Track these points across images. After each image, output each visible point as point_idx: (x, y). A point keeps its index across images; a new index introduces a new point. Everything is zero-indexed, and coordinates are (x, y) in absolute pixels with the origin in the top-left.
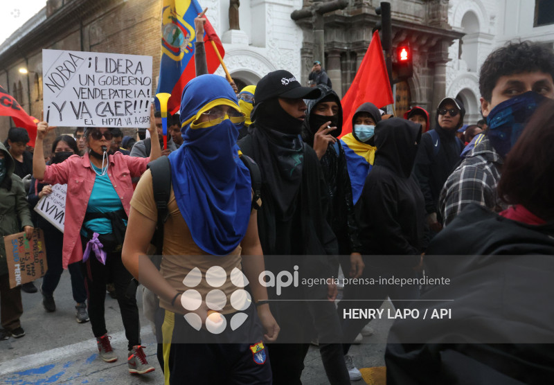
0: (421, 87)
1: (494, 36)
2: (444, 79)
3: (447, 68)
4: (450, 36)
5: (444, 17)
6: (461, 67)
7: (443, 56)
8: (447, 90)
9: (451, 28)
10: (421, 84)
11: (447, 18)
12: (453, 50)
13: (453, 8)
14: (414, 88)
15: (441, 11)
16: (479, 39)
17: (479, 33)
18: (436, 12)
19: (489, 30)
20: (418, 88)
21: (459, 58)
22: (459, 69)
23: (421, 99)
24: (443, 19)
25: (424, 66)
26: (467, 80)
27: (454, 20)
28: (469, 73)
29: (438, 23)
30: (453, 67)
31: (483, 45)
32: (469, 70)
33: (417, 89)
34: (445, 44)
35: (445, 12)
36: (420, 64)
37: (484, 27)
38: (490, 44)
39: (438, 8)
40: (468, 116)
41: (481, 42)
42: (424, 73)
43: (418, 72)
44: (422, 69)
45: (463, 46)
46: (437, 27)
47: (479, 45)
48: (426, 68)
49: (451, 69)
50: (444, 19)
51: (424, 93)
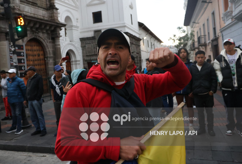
0: (49, 49)
1: (79, 27)
2: (59, 45)
3: (60, 40)
4: (59, 25)
5: (56, 17)
6: (67, 40)
7: (58, 34)
8: (61, 51)
9: (60, 22)
10: (49, 48)
11: (58, 18)
12: (62, 32)
13: (60, 14)
14: (46, 49)
15: (55, 15)
16: (73, 28)
17: (72, 25)
18: (52, 15)
19: (77, 24)
20: (48, 50)
21: (66, 36)
22: (66, 41)
23: (50, 55)
24: (55, 18)
25: (49, 39)
26: (70, 46)
27: (61, 19)
28: (71, 42)
29: (54, 20)
30: (63, 40)
31: (75, 31)
32: (71, 41)
33: (47, 50)
34: (58, 29)
35: (56, 15)
36: (48, 38)
37: (74, 23)
38: (78, 30)
39: (53, 13)
40: (72, 61)
41: (74, 29)
42: (50, 42)
43: (47, 42)
44: (49, 41)
45: (67, 31)
46: (53, 21)
47: (73, 30)
48: (51, 40)
49: (62, 41)
50: (56, 18)
51: (51, 52)
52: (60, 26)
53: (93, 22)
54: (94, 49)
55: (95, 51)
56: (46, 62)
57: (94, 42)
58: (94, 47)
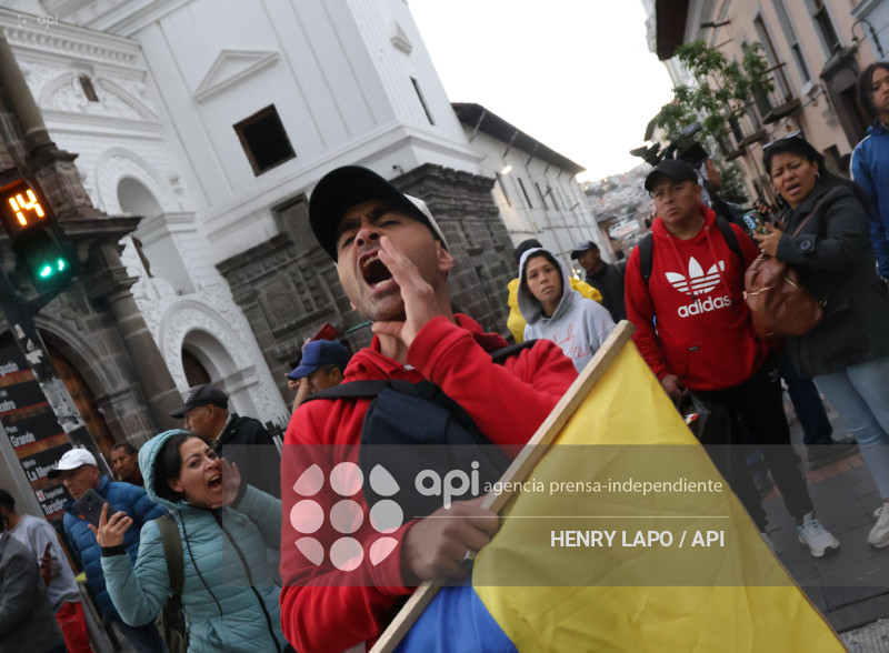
0: (102, 358)
1: (193, 213)
2: (141, 323)
3: (136, 300)
4: (110, 229)
5: (80, 197)
6: (161, 292)
7: (116, 276)
9: (105, 214)
10: (98, 352)
11: (87, 198)
12: (129, 260)
13: (87, 180)
14: (85, 364)
15: (68, 187)
16: (170, 228)
17: (163, 215)
18: (57, 192)
19: (180, 205)
20: (95, 363)
21: (150, 275)
22: (159, 298)
23: (114, 383)
24: (78, 201)
25: (86, 312)
26: (185, 313)
27: (103, 201)
28: (183, 298)
29: (74, 211)
30: (146, 296)
31: (181, 236)
32: (180, 293)
33: (94, 365)
34: (109, 251)
35: (76, 186)
36: (75, 310)
37: (167, 202)
38: (194, 231)
39: (58, 182)
40: (222, 382)
41: (176, 232)
42: (92, 326)
43: (79, 329)
44: (84, 320)
45: (144, 251)
46: (73, 219)
47: (173, 236)
48: (93, 315)
49: (143, 301)
50: (82, 201)
51: (114, 368)
52: (111, 232)
53: (254, 167)
54: (302, 293)
55: (306, 302)
56: (108, 422)
57: (289, 260)
58: (298, 285)
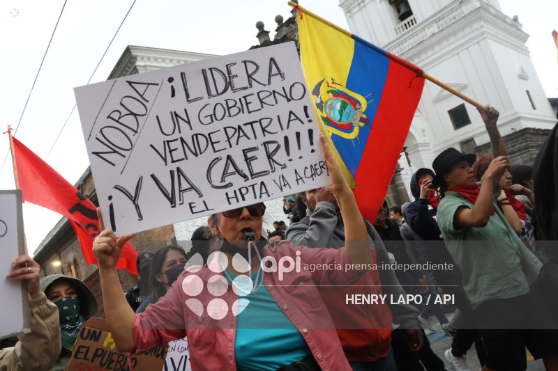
3: (402, 176)
12: (402, 161)
16: (420, 149)
17: (417, 144)
19: (425, 140)
21: (410, 166)
30: (407, 174)
31: (424, 152)
37: (419, 139)
38: (429, 150)
45: (409, 157)
47: (421, 152)
53: (454, 127)
